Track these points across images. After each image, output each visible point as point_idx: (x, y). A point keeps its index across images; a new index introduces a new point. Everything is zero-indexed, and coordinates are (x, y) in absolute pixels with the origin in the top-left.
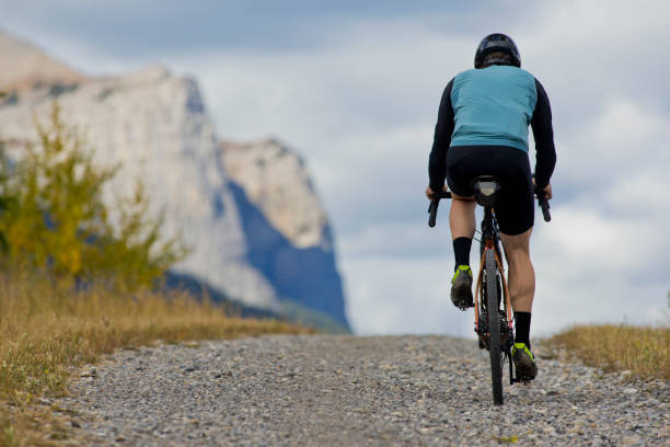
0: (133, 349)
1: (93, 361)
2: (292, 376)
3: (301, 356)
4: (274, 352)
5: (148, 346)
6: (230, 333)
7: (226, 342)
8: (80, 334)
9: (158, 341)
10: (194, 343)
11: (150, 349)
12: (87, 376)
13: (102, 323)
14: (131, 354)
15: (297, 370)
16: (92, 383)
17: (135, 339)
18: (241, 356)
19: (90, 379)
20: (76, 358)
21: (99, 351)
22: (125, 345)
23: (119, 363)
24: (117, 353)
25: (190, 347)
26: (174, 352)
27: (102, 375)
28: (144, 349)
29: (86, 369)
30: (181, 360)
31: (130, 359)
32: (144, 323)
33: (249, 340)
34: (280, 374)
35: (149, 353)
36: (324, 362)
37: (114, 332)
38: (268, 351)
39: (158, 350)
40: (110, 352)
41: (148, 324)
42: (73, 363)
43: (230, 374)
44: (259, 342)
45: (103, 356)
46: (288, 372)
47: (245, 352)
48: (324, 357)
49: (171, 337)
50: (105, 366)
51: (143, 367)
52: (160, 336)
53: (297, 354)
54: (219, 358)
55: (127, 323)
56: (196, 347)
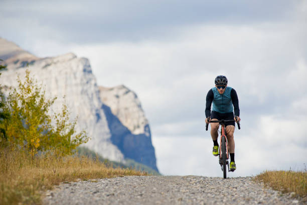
0: (68, 183)
1: (51, 189)
2: (141, 195)
3: (144, 186)
4: (131, 184)
5: (74, 181)
6: (110, 175)
7: (109, 180)
8: (44, 176)
9: (79, 179)
10: (94, 180)
11: (75, 183)
12: (49, 196)
13: (53, 171)
14: (67, 185)
15: (143, 192)
16: (52, 199)
17: (68, 178)
18: (117, 186)
19: (50, 197)
20: (43, 187)
21: (53, 184)
22: (64, 181)
23: (62, 190)
24: (61, 185)
25: (93, 182)
26: (86, 184)
27: (56, 195)
28: (72, 183)
29: (48, 193)
30: (90, 188)
31: (67, 188)
32: (71, 171)
33: (119, 178)
34: (136, 194)
35: (75, 185)
36: (155, 189)
37: (58, 175)
38: (129, 184)
39: (79, 183)
40: (58, 184)
41: (73, 171)
42: (42, 190)
43: (113, 195)
44: (123, 179)
45: (55, 186)
46: (140, 193)
47: (118, 184)
48: (154, 186)
49: (84, 177)
50: (56, 191)
51: (73, 191)
52: (79, 177)
53: (142, 185)
54: (107, 187)
55: (64, 171)
56: (95, 182)
